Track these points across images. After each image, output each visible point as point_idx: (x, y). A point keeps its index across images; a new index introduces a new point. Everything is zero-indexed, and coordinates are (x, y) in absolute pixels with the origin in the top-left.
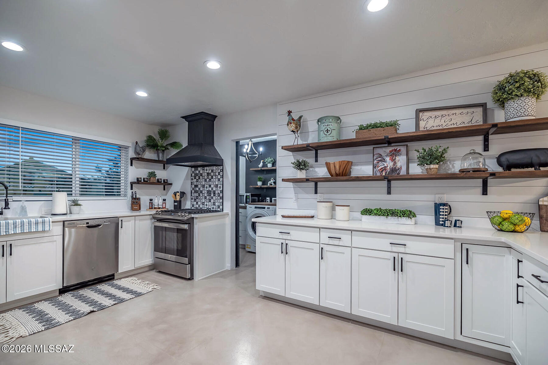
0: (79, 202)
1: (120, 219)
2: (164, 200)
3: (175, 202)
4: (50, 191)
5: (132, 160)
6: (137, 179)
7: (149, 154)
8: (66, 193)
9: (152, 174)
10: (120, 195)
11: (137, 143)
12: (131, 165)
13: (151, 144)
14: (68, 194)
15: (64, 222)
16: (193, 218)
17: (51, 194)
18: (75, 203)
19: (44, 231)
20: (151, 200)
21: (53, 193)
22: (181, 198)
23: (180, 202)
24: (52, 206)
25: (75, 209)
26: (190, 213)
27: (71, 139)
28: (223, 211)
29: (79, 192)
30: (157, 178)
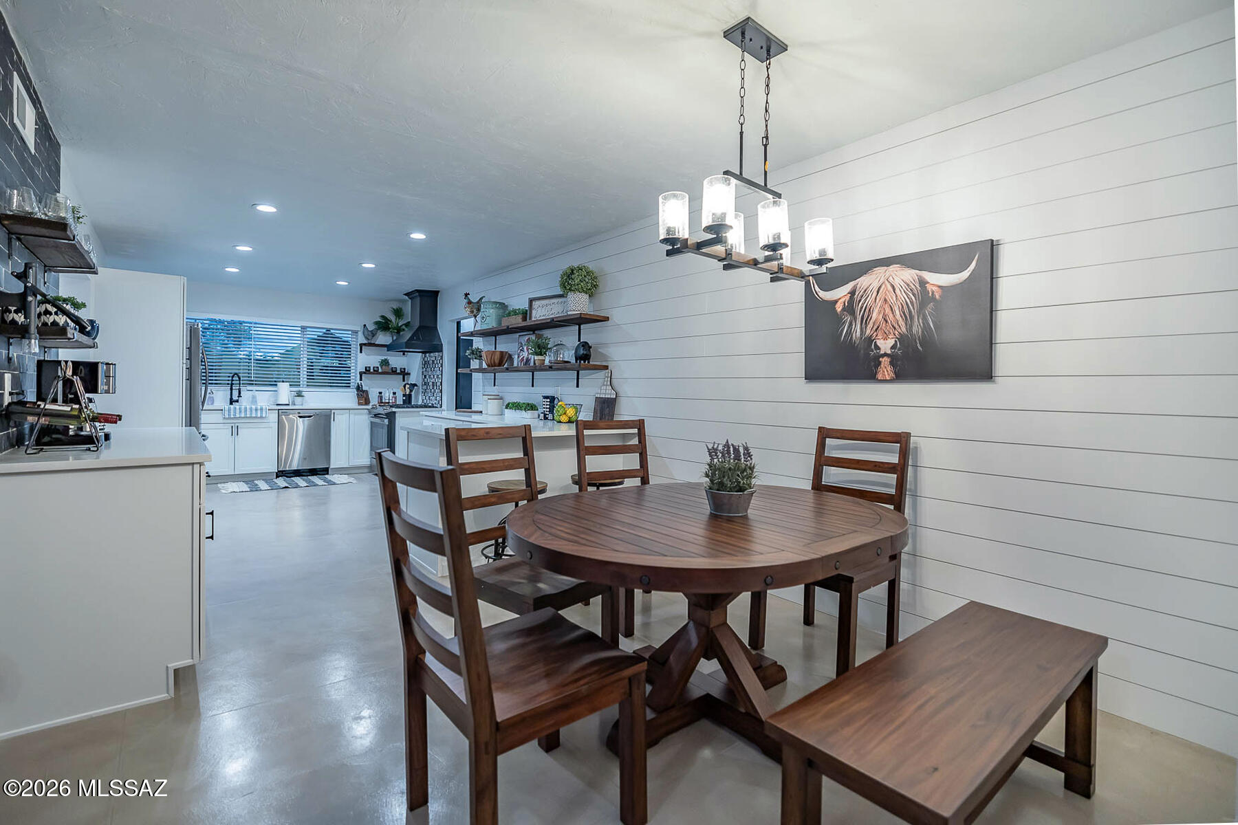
0: (303, 394)
1: (333, 411)
2: (394, 393)
3: (404, 395)
4: (275, 381)
5: (361, 345)
6: (366, 368)
7: (384, 338)
8: (288, 384)
9: (385, 363)
10: (349, 386)
11: (365, 325)
12: (361, 352)
13: (384, 325)
14: (290, 385)
15: (279, 410)
16: (395, 412)
17: (276, 385)
18: (299, 395)
19: (261, 417)
20: (380, 393)
21: (278, 383)
22: (411, 391)
23: (410, 396)
24: (276, 397)
25: (298, 400)
26: (391, 407)
27: (300, 329)
28: (441, 407)
29: (305, 383)
30: (390, 367)
